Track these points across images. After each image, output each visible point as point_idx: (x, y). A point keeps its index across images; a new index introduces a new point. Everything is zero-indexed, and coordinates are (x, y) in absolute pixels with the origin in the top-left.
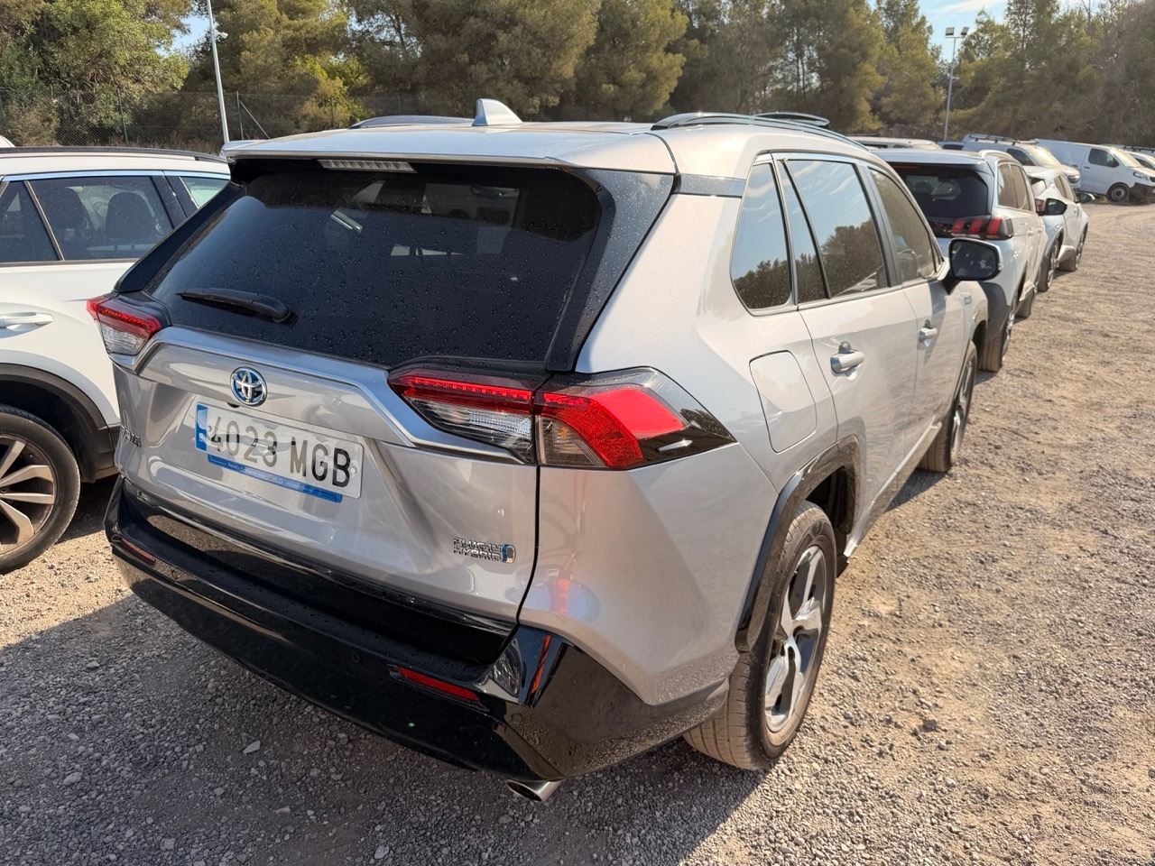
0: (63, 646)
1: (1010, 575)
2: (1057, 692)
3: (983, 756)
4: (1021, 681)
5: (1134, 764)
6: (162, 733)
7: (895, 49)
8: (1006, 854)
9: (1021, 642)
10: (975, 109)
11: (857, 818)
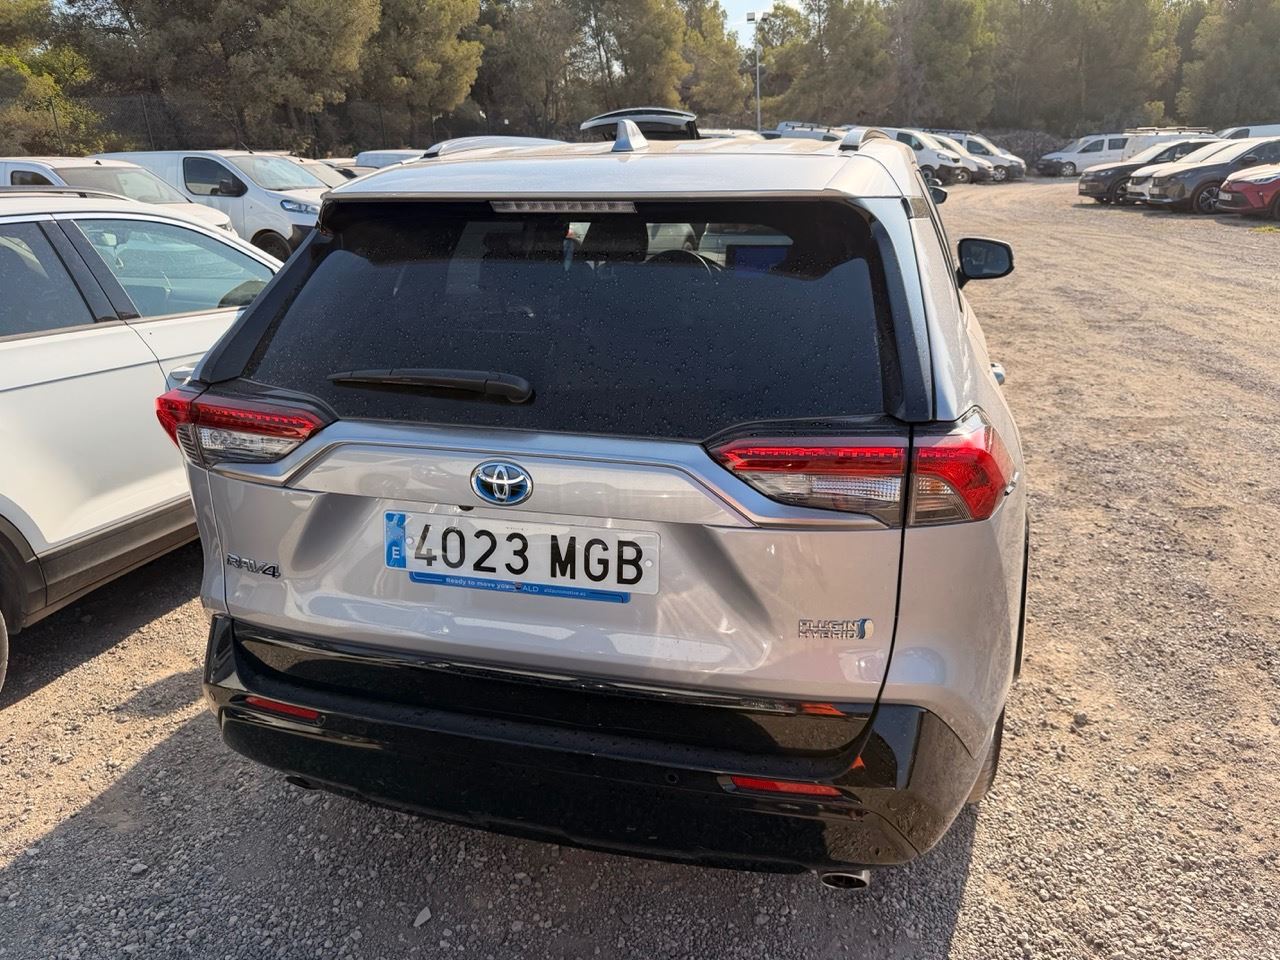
0: (80, 854)
1: (1056, 561)
2: (1162, 664)
3: (1141, 738)
4: (1127, 661)
5: (1257, 716)
6: (294, 931)
7: (699, 35)
8: (1215, 825)
9: (1103, 623)
10: (782, 96)
11: (1079, 825)
